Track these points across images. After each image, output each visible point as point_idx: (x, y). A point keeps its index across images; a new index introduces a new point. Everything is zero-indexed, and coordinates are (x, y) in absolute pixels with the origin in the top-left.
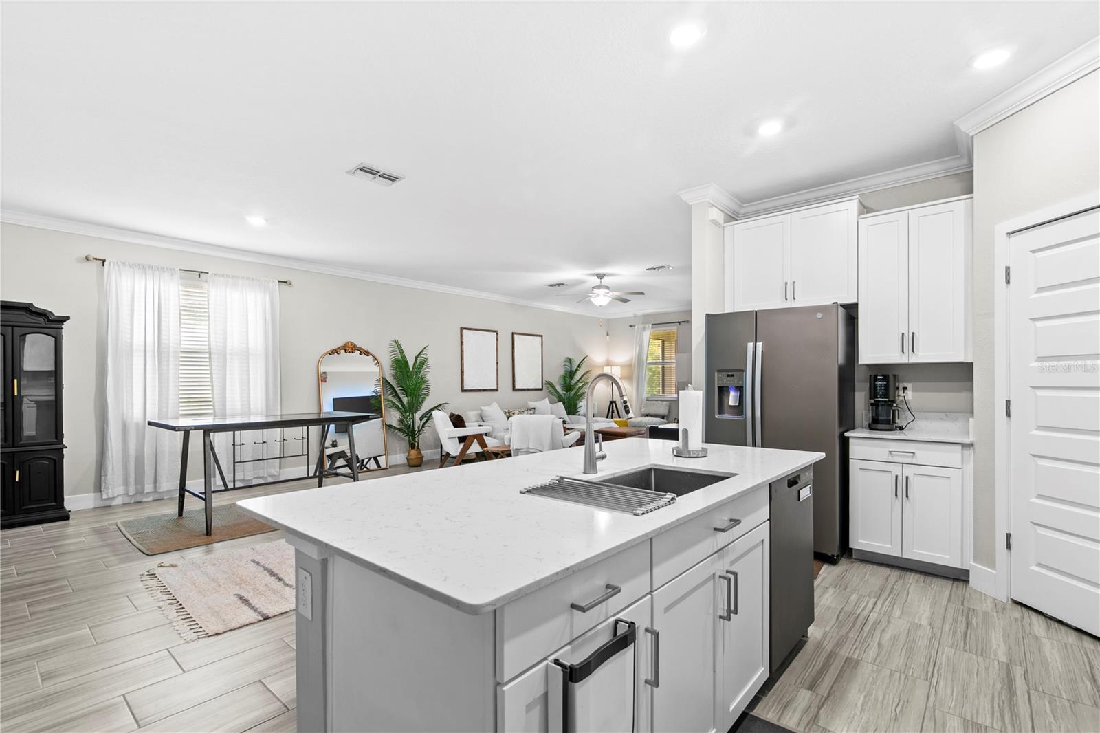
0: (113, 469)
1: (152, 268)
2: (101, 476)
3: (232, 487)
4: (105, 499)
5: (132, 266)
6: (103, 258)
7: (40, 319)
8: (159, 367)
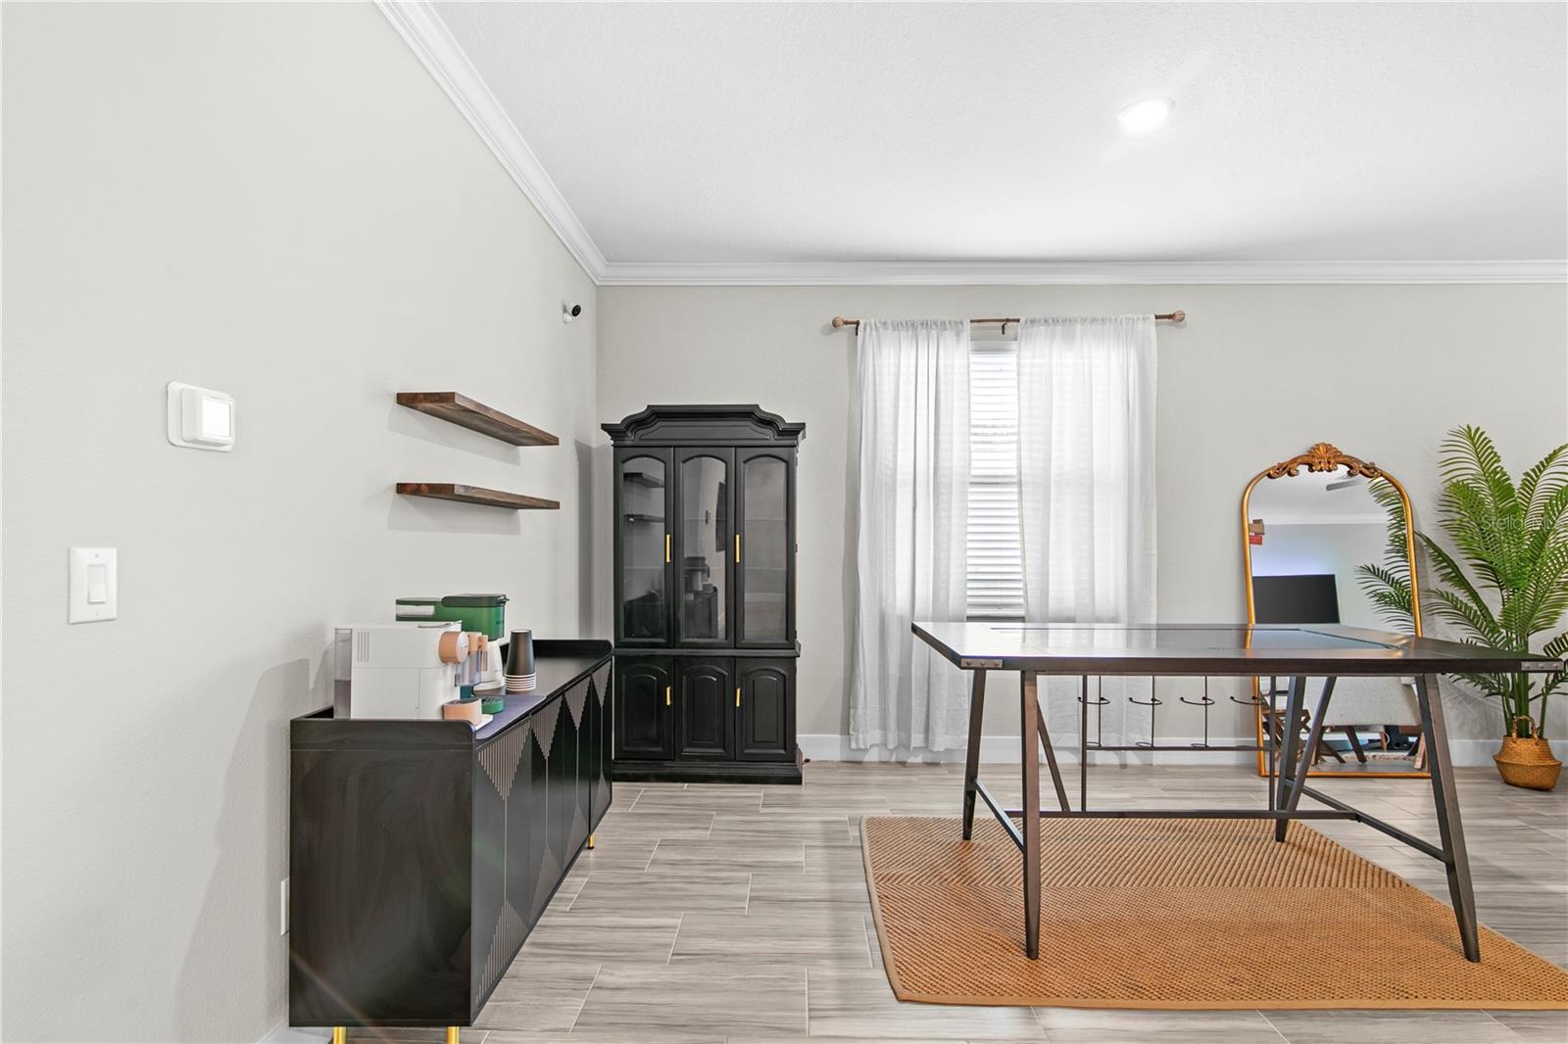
0: (865, 698)
1: (925, 324)
2: (849, 708)
3: (1079, 809)
4: (854, 750)
5: (897, 326)
6: (856, 320)
7: (766, 431)
8: (934, 514)
